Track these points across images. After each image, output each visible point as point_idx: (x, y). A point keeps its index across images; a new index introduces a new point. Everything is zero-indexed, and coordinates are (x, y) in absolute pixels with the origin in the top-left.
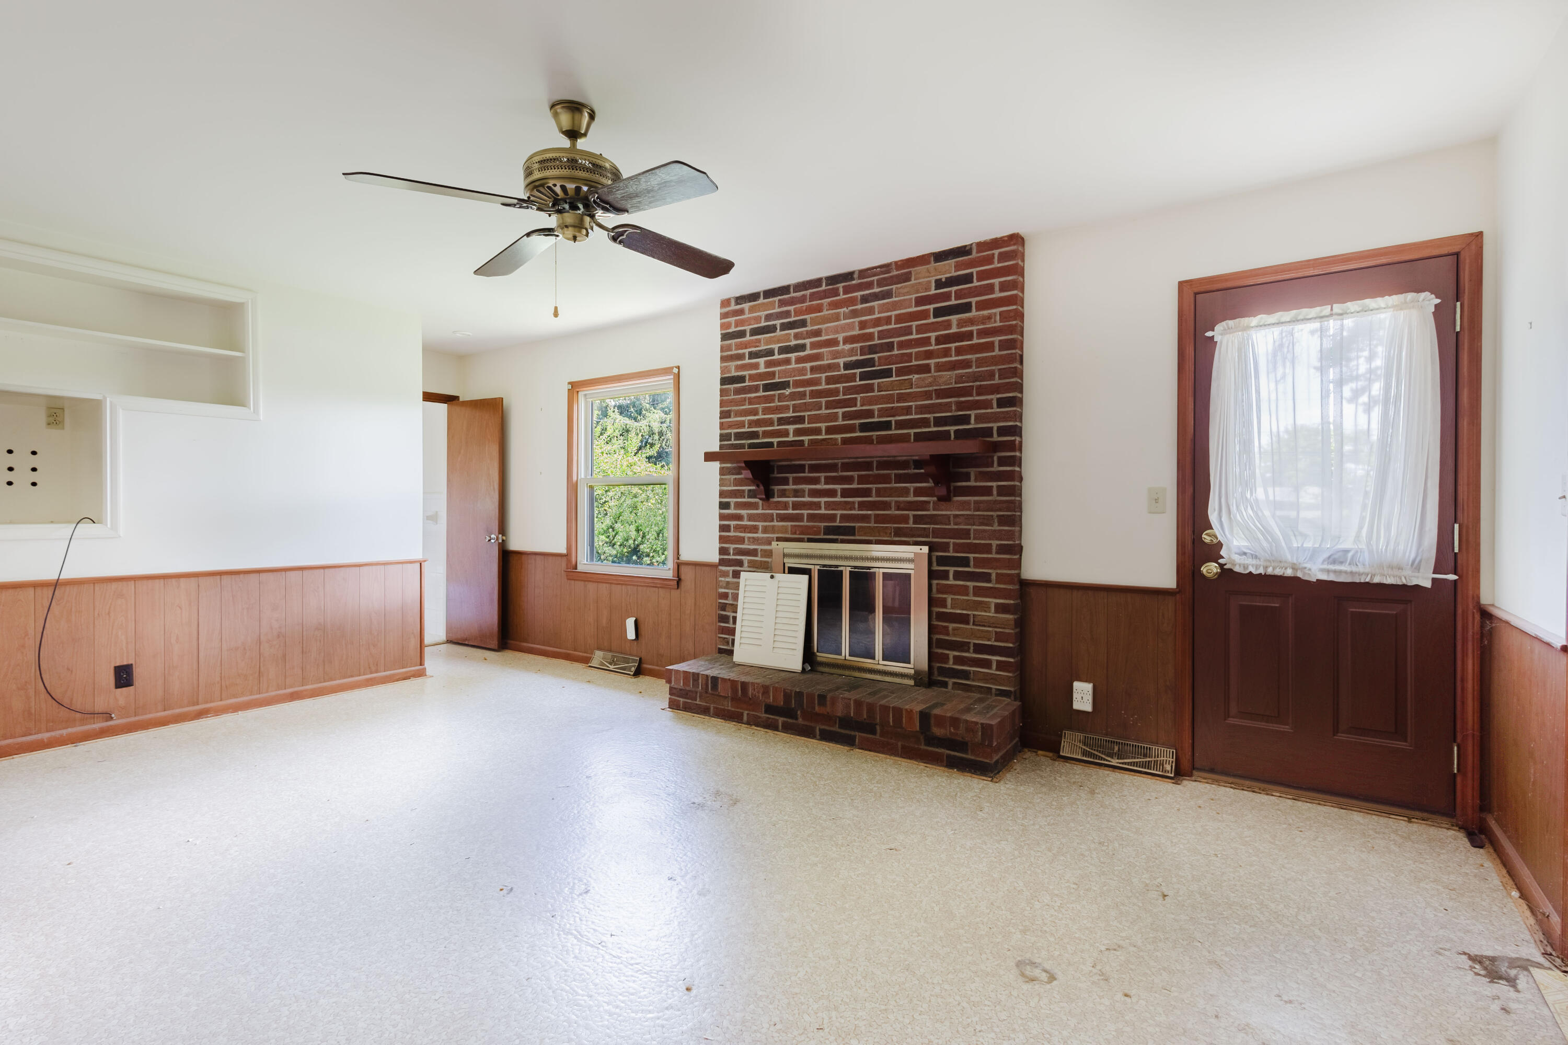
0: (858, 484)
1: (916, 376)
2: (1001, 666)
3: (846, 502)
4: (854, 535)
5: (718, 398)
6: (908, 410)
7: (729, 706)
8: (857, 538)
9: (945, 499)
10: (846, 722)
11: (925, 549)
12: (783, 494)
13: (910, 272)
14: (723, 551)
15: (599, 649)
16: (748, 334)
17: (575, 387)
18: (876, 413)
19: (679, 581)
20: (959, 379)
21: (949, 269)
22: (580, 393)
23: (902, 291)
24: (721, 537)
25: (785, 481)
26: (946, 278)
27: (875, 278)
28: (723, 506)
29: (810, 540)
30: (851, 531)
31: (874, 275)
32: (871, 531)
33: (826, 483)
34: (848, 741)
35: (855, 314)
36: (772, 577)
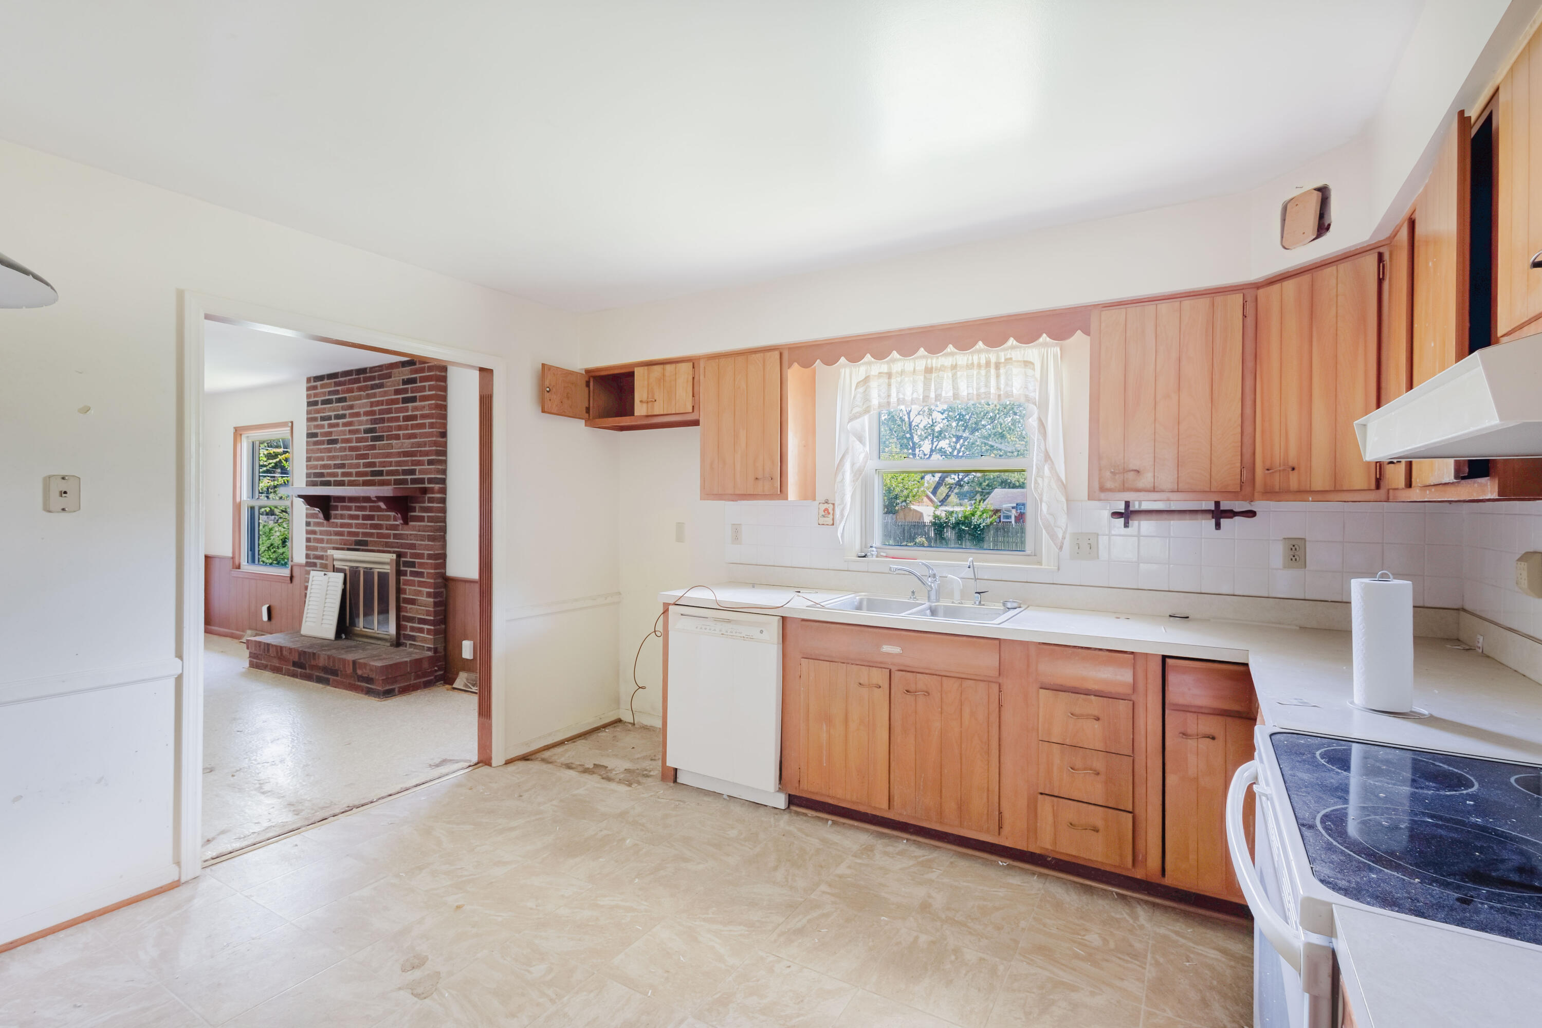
0: (370, 511)
1: (395, 441)
2: (429, 632)
3: (364, 524)
4: (367, 545)
5: (305, 447)
6: (390, 464)
7: (276, 663)
8: (369, 548)
9: (406, 521)
10: (325, 669)
11: (394, 556)
12: (336, 517)
13: (391, 373)
14: (307, 556)
15: (250, 629)
16: (320, 403)
17: (238, 432)
18: (377, 464)
19: (292, 578)
20: (413, 445)
21: (406, 373)
22: (243, 436)
23: (388, 384)
24: (307, 547)
25: (336, 508)
26: (407, 379)
27: (377, 374)
28: (308, 524)
29: (349, 549)
30: (365, 543)
31: (376, 372)
32: (375, 544)
33: (356, 510)
34: (325, 682)
35: (368, 396)
36: (325, 574)
